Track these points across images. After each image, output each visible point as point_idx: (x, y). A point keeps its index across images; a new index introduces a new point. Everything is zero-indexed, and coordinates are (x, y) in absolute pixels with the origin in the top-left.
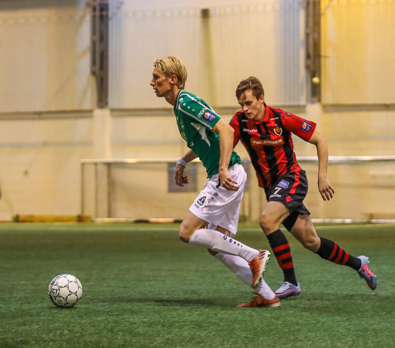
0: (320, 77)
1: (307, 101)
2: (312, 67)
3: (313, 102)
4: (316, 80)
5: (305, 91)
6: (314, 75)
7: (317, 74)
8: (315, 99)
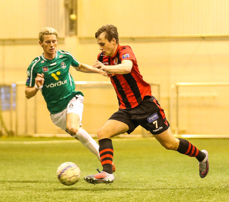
0: (76, 14)
1: (66, 34)
2: (70, 6)
3: (71, 36)
4: (73, 17)
5: (64, 26)
6: (71, 12)
7: (74, 12)
8: (73, 33)
